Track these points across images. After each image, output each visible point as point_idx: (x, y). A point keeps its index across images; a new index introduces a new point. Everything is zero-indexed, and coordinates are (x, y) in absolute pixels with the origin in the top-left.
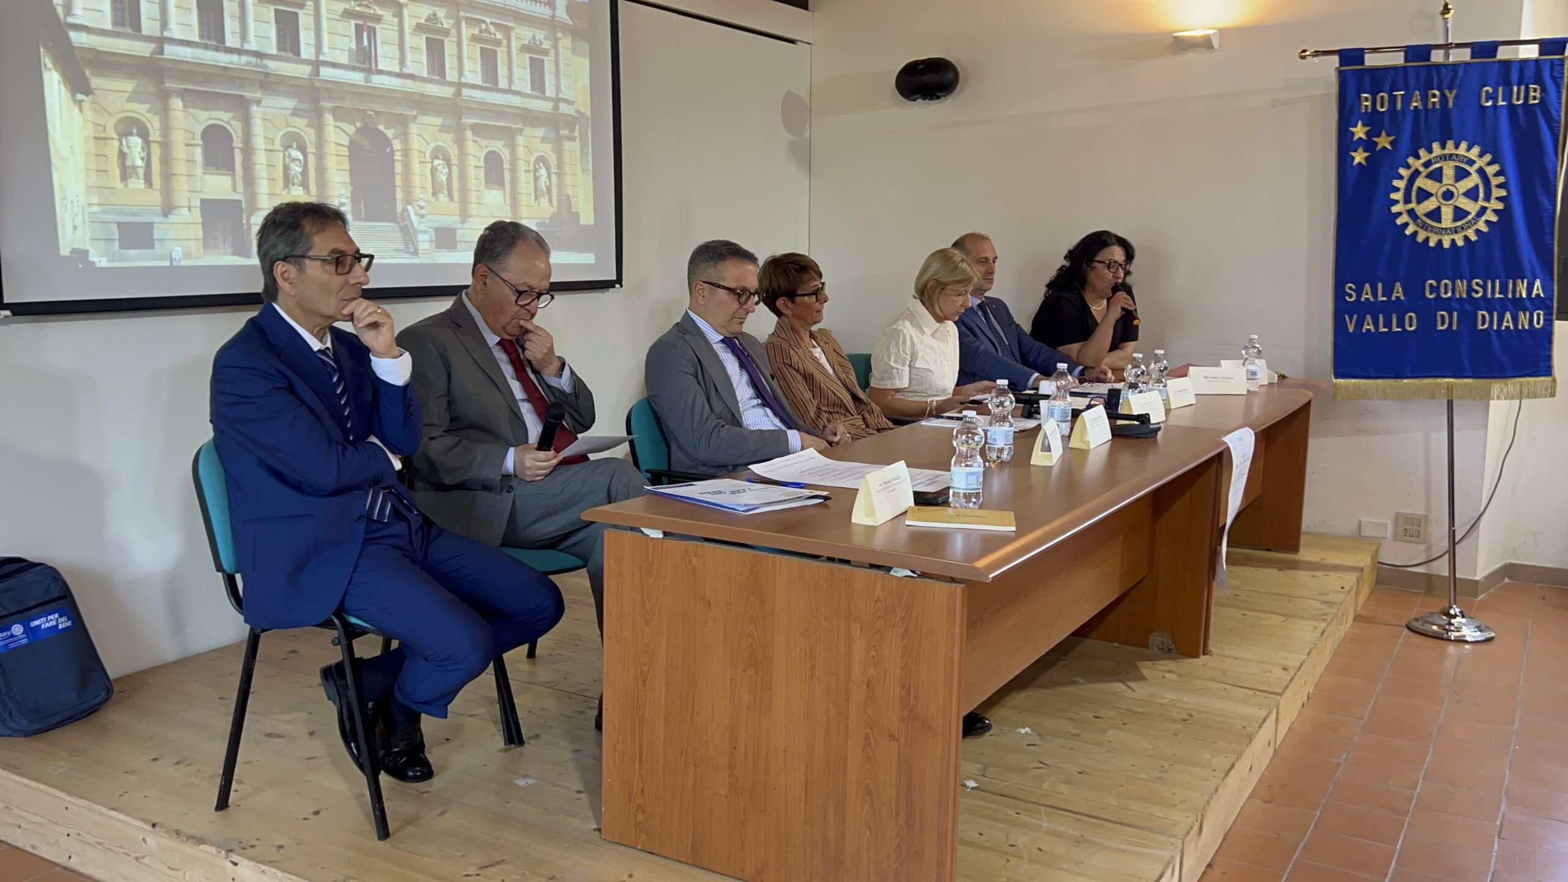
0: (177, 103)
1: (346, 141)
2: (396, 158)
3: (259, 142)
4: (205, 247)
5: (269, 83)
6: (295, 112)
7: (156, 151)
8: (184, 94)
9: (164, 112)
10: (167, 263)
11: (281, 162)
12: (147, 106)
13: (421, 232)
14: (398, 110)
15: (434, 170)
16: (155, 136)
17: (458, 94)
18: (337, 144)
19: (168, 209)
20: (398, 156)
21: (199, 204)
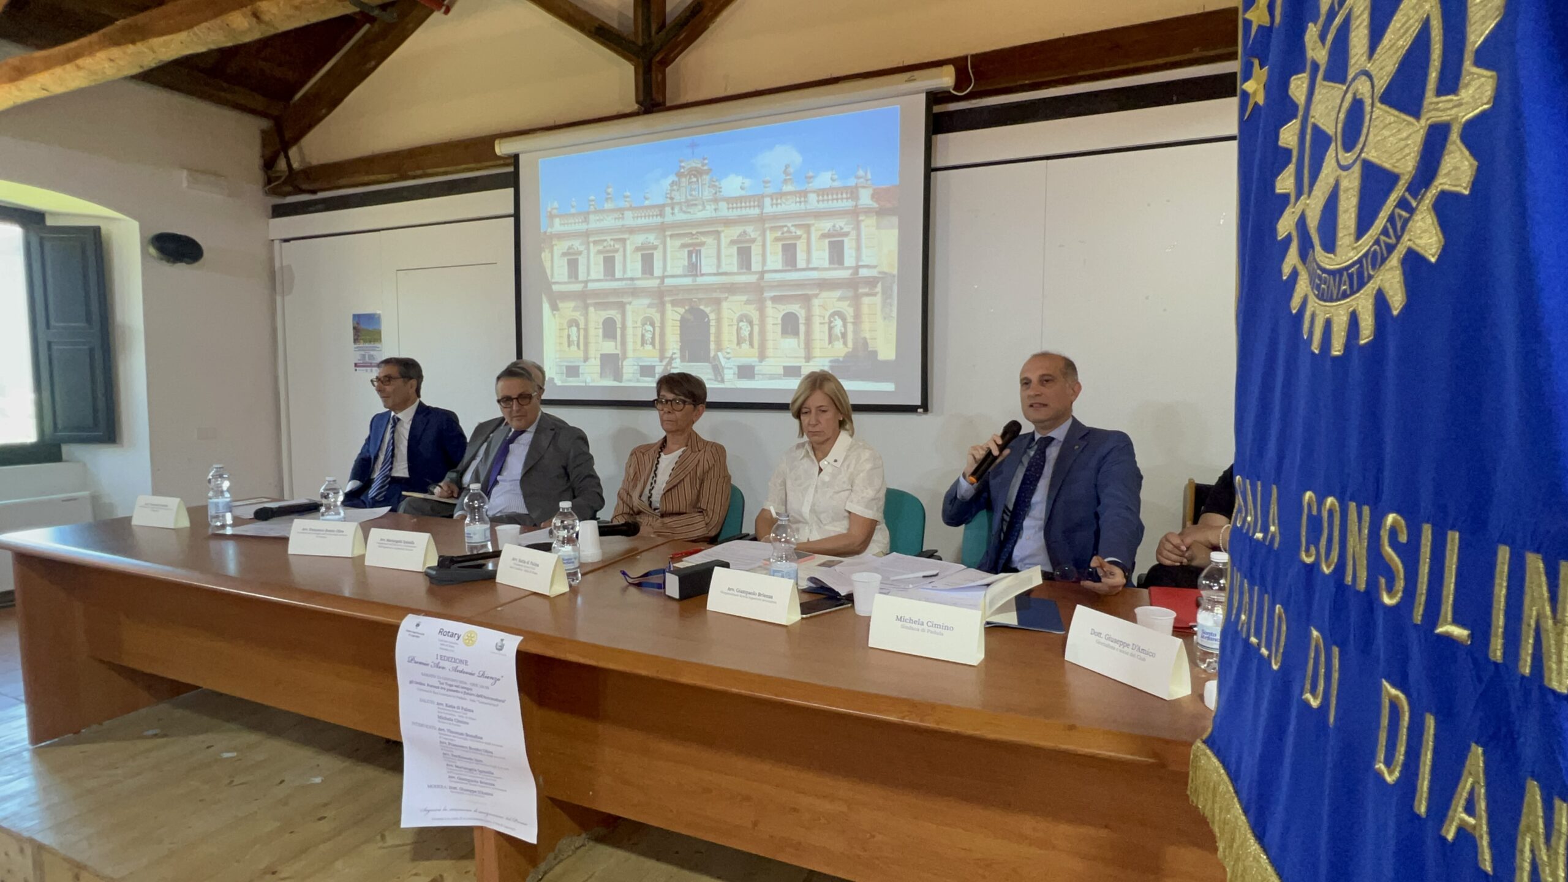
0: (591, 309)
1: (678, 317)
2: (711, 324)
3: (629, 323)
4: (601, 377)
5: (635, 292)
6: (649, 306)
7: (582, 332)
8: (596, 305)
9: (586, 315)
10: (584, 384)
11: (641, 333)
12: (579, 313)
13: (727, 368)
14: (715, 295)
15: (739, 330)
16: (582, 326)
17: (762, 278)
18: (673, 320)
19: (586, 359)
20: (713, 323)
21: (599, 356)
